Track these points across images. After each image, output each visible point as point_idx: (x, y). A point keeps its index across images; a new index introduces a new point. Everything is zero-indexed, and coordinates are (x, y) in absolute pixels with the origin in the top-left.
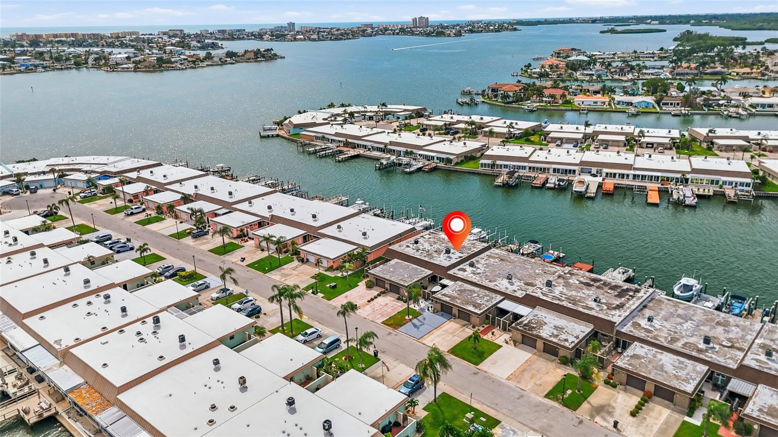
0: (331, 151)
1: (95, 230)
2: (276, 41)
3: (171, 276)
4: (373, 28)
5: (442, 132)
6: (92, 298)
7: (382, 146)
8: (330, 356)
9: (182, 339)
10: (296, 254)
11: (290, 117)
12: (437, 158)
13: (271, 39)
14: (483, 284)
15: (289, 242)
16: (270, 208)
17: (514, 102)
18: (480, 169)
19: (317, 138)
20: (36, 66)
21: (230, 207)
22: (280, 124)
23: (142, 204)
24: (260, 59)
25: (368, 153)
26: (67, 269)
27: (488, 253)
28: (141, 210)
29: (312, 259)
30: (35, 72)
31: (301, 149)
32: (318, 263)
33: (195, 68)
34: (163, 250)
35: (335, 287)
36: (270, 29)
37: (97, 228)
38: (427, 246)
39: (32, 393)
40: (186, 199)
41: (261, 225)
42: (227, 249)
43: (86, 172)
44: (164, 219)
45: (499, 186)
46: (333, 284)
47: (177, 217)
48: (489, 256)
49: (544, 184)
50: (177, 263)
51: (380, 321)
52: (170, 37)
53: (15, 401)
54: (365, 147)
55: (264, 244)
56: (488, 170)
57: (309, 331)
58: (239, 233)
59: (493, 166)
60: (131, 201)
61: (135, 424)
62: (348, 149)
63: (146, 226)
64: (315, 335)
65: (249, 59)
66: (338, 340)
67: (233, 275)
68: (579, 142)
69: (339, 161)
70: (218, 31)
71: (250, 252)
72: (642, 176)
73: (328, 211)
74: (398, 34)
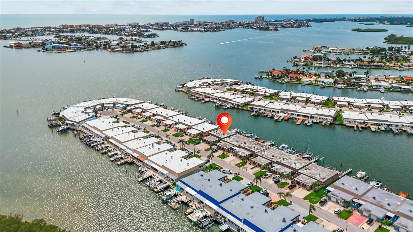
0: (200, 99)
1: (129, 123)
2: (184, 31)
3: (153, 136)
4: (233, 23)
5: (242, 92)
6: (136, 140)
7: (217, 98)
8: (191, 155)
9: (159, 149)
10: (185, 133)
11: (187, 83)
12: (235, 104)
13: (181, 30)
14: (230, 143)
15: (183, 129)
16: (178, 119)
17: (277, 78)
18: (248, 109)
19: (195, 93)
20: (81, 48)
21: (167, 118)
22: (183, 85)
23: (141, 116)
24: (176, 46)
25: (212, 100)
26: (129, 133)
27: (235, 135)
28: (141, 118)
29: (189, 134)
30: (81, 51)
31: (189, 97)
32: (190, 135)
33: (147, 51)
34: (149, 130)
35: (194, 141)
36: (181, 23)
37: (130, 122)
38: (219, 133)
39: (128, 158)
40: (154, 115)
41: (176, 124)
42: (166, 130)
43: (122, 104)
44: (148, 121)
45: (252, 115)
46: (193, 141)
47: (151, 120)
48: (235, 136)
49: (267, 116)
50: (154, 134)
51: (203, 150)
52: (133, 28)
53: (124, 159)
54: (212, 98)
55: (176, 130)
56: (251, 110)
57: (186, 150)
58: (170, 126)
59: (253, 108)
60: (137, 115)
61: (151, 163)
62: (206, 98)
63: (143, 123)
64: (188, 151)
65: (171, 46)
66: (193, 152)
67: (169, 137)
68: (289, 100)
69: (202, 103)
70: (156, 23)
71: (172, 132)
72: (300, 115)
73: (195, 121)
74: (245, 27)
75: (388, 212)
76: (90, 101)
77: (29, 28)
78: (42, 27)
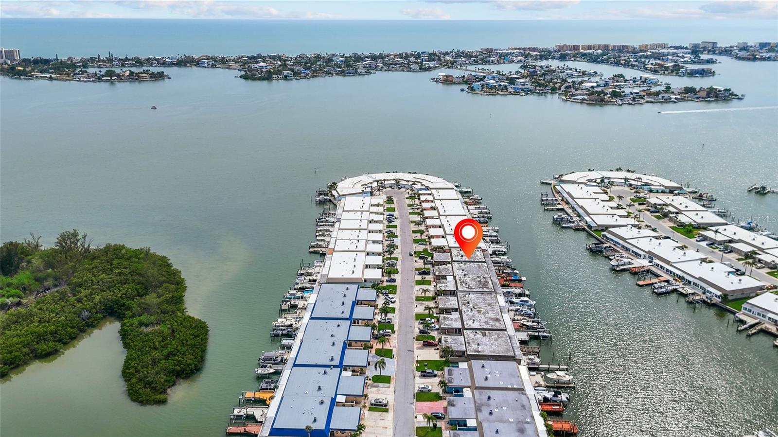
45: (588, 249)
72: (671, 271)
75: (475, 420)
76: (396, 173)
77: (504, 50)
78: (519, 49)
